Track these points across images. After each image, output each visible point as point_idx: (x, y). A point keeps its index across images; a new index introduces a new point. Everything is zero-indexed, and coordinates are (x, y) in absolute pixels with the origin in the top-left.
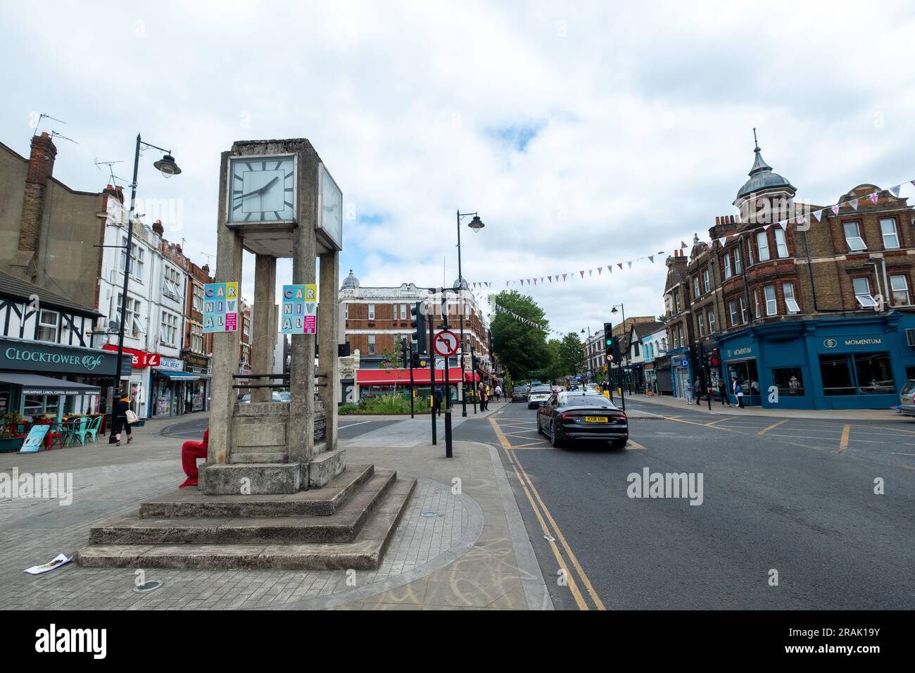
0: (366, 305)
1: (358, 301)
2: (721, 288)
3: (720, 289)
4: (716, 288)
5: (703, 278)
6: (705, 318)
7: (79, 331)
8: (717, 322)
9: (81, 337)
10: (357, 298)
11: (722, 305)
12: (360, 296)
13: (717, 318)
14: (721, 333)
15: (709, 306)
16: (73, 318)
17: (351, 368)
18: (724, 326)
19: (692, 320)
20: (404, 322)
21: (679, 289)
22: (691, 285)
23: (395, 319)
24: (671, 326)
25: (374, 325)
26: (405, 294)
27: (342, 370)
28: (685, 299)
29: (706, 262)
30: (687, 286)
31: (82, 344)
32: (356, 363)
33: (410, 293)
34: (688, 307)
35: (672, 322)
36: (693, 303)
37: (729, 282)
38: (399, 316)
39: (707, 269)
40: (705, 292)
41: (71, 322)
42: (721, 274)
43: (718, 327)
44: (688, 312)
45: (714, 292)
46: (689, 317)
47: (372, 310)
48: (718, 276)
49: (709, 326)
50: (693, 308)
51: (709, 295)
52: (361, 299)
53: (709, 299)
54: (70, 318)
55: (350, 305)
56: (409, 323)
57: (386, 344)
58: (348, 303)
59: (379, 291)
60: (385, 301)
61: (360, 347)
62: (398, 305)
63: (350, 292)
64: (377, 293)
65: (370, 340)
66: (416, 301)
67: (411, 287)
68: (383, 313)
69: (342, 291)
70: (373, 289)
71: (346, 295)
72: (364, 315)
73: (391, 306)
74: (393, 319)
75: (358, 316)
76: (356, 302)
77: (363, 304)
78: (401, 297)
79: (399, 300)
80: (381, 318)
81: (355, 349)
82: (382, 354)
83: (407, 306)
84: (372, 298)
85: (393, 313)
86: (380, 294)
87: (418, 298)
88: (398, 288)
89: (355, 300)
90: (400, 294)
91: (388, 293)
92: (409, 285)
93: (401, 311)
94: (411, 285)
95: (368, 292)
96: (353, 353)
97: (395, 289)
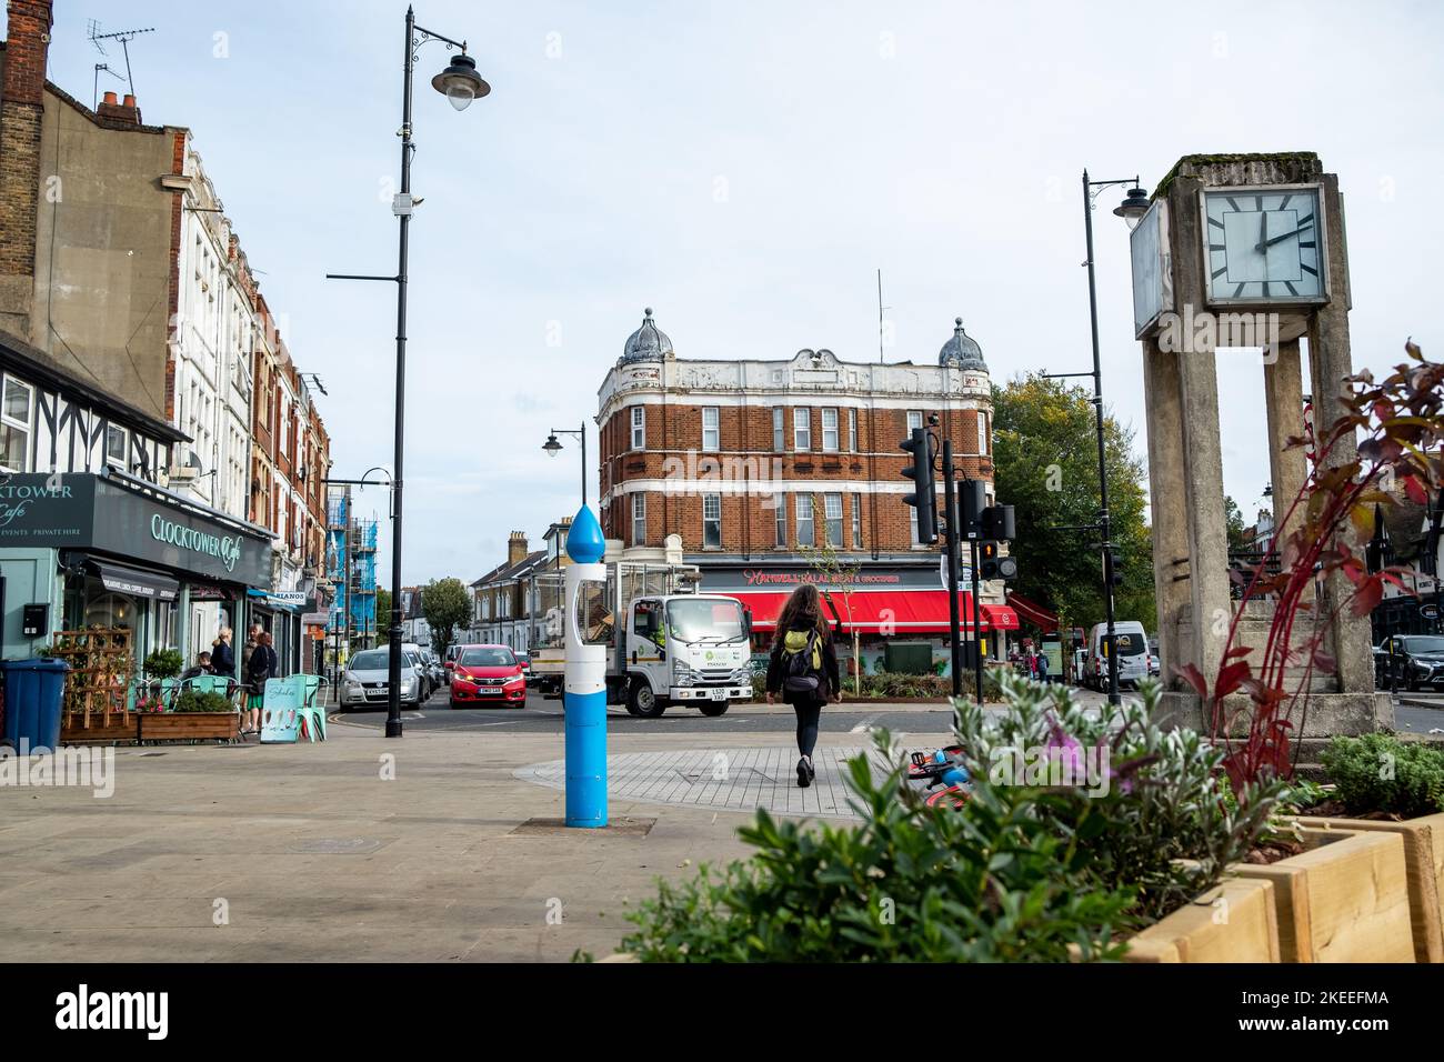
0: (696, 410)
1: (671, 399)
10: (672, 391)
12: (680, 385)
20: (804, 460)
23: (778, 449)
26: (809, 378)
33: (822, 378)
38: (788, 443)
41: (143, 453)
47: (709, 424)
52: (685, 392)
54: (142, 444)
55: (650, 409)
56: (818, 462)
57: (752, 521)
58: (643, 405)
59: (733, 369)
60: (748, 398)
61: (680, 530)
62: (787, 412)
63: (651, 372)
64: (726, 377)
65: (707, 509)
66: (839, 399)
67: (825, 360)
68: (743, 432)
69: (624, 368)
70: (716, 365)
71: (640, 381)
72: (691, 438)
73: (766, 414)
74: (772, 449)
75: (673, 440)
76: (667, 402)
77: (687, 406)
78: (794, 389)
79: (789, 398)
80: (736, 446)
81: (666, 535)
82: (743, 549)
83: (814, 414)
84: (713, 390)
85: (772, 432)
86: (734, 378)
87: (844, 390)
88: (787, 362)
89: (664, 394)
90: (794, 379)
91: (757, 377)
92: (819, 356)
93: (793, 429)
94: (823, 354)
95: (700, 372)
96: (662, 545)
97: (777, 367)
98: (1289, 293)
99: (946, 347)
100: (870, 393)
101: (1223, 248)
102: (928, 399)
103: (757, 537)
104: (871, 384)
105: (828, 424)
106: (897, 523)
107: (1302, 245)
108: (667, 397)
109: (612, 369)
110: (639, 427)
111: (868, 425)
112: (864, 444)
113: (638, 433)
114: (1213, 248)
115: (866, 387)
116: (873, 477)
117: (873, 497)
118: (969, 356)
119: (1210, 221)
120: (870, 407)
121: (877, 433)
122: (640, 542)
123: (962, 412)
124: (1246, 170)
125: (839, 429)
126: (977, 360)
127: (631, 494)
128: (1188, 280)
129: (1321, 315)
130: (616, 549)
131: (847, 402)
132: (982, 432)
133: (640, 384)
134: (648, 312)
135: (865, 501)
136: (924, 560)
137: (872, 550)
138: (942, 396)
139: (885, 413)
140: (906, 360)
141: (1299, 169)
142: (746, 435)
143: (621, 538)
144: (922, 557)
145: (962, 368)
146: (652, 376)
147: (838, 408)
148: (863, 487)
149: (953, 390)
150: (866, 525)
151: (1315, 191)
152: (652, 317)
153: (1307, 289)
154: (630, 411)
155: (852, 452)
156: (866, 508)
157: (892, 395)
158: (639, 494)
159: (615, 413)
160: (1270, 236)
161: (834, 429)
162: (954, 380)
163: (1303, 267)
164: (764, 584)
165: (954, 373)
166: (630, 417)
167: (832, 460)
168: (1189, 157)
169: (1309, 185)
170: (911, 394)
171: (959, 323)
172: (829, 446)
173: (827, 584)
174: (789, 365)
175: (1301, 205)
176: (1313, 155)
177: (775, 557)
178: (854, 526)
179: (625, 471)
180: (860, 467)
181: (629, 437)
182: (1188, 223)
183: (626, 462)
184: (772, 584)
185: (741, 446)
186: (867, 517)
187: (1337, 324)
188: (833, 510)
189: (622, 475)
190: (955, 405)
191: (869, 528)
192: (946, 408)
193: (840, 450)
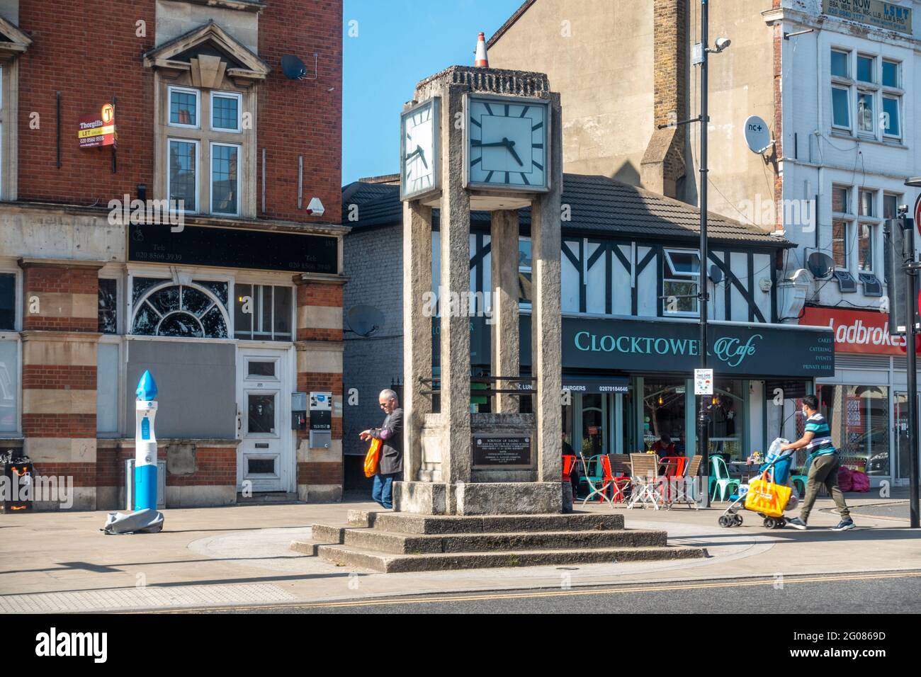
7: (745, 284)
9: (749, 296)
16: (727, 258)
31: (754, 311)
41: (725, 267)
54: (723, 260)
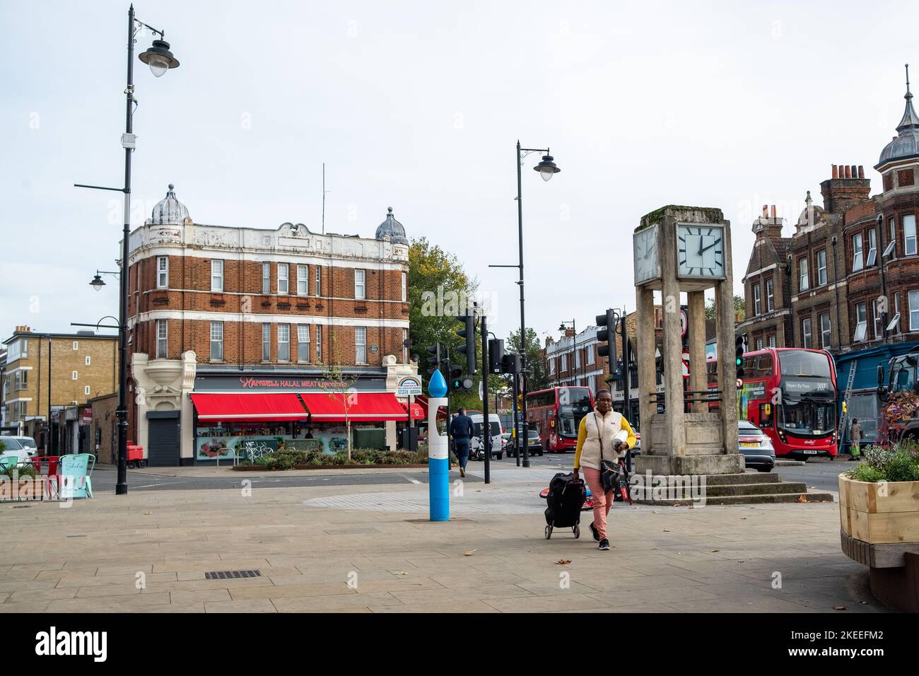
0: (207, 262)
1: (189, 253)
2: (845, 283)
3: (842, 284)
4: (837, 280)
5: (816, 263)
6: (815, 325)
8: (836, 332)
10: (190, 246)
11: (844, 308)
12: (195, 243)
13: (836, 327)
14: (840, 350)
15: (824, 307)
17: (175, 387)
18: (846, 340)
19: (792, 326)
20: (284, 300)
21: (775, 276)
22: (794, 270)
23: (266, 292)
24: (754, 333)
25: (223, 302)
26: (289, 243)
27: (152, 393)
28: (783, 292)
29: (825, 239)
30: (787, 271)
32: (188, 378)
33: (298, 243)
34: (787, 304)
35: (757, 326)
36: (795, 299)
37: (858, 277)
38: (273, 288)
39: (824, 249)
40: (817, 285)
42: (847, 260)
43: (835, 340)
44: (786, 312)
45: (833, 287)
46: (788, 321)
47: (216, 272)
48: (842, 263)
49: (820, 337)
50: (796, 308)
51: (825, 290)
52: (199, 248)
53: (824, 297)
55: (173, 259)
56: (294, 303)
57: (246, 343)
58: (167, 256)
59: (235, 233)
60: (245, 255)
61: (193, 348)
62: (273, 266)
63: (174, 232)
64: (230, 238)
65: (213, 333)
66: (308, 259)
67: (301, 230)
68: (241, 279)
69: (151, 228)
70: (222, 230)
71: (165, 238)
72: (203, 282)
73: (257, 267)
74: (261, 292)
75: (189, 282)
76: (186, 255)
77: (200, 259)
78: (279, 250)
79: (275, 256)
80: (236, 289)
81: (183, 350)
82: (239, 362)
83: (292, 268)
84: (219, 248)
85: (261, 280)
86: (236, 240)
87: (312, 253)
88: (274, 230)
89: (183, 249)
90: (278, 243)
91: (252, 240)
92: (296, 228)
93: (277, 278)
94: (300, 227)
95: (211, 234)
96: (180, 358)
97: (266, 234)
98: (710, 274)
99: (381, 226)
100: (330, 256)
101: (684, 251)
102: (369, 262)
103: (249, 354)
104: (332, 250)
105: (301, 276)
106: (346, 346)
107: (716, 252)
108: (186, 250)
109: (141, 227)
110: (163, 272)
111: (328, 278)
112: (325, 291)
113: (163, 275)
114: (681, 251)
115: (328, 251)
116: (331, 314)
117: (331, 328)
118: (397, 234)
119: (680, 238)
120: (330, 265)
121: (334, 284)
122: (162, 356)
123: (392, 272)
124: (693, 214)
125: (309, 280)
126: (402, 237)
127: (156, 320)
128: (669, 265)
129: (722, 284)
130: (142, 360)
131: (315, 261)
132: (404, 286)
133: (166, 240)
134: (171, 187)
135: (325, 330)
136: (365, 372)
137: (329, 365)
138: (379, 260)
139: (341, 270)
140: (355, 235)
141: (714, 216)
142: (244, 281)
143: (147, 352)
144: (362, 370)
145: (392, 242)
146: (175, 235)
147: (308, 265)
148: (324, 321)
149: (386, 257)
150: (325, 347)
151: (722, 228)
152: (174, 190)
153: (718, 272)
154: (156, 260)
155: (317, 296)
156: (326, 336)
157: (346, 258)
158: (163, 321)
159: (143, 260)
160: (704, 247)
161: (306, 279)
162: (387, 250)
163: (716, 262)
164: (254, 387)
165: (387, 245)
166: (156, 263)
167: (303, 301)
168: (670, 206)
169: (719, 225)
170: (358, 258)
171: (390, 210)
172: (301, 292)
173: (298, 388)
174: (275, 233)
175: (716, 234)
176: (720, 210)
177: (262, 368)
178: (317, 348)
179: (151, 304)
180: (322, 307)
181: (156, 279)
182: (670, 238)
183: (152, 297)
184: (259, 387)
185: (239, 288)
186: (326, 341)
187: (729, 289)
188: (303, 336)
189: (148, 306)
190: (387, 267)
191: (327, 350)
192: (381, 269)
193: (309, 294)
